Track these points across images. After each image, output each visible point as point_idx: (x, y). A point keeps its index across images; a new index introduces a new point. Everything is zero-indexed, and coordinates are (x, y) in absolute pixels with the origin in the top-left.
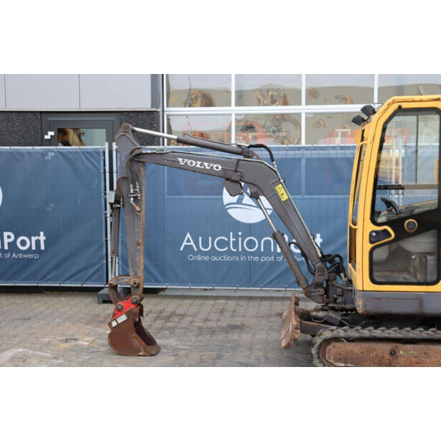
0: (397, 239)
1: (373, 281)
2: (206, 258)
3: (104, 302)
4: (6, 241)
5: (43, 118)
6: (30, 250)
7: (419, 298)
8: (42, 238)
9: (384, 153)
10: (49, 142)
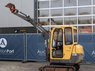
0: (56, 50)
1: (53, 57)
2: (42, 55)
3: (23, 63)
4: (8, 51)
5: (15, 29)
6: (11, 53)
7: (60, 60)
8: (13, 51)
9: (54, 35)
10: (16, 33)
